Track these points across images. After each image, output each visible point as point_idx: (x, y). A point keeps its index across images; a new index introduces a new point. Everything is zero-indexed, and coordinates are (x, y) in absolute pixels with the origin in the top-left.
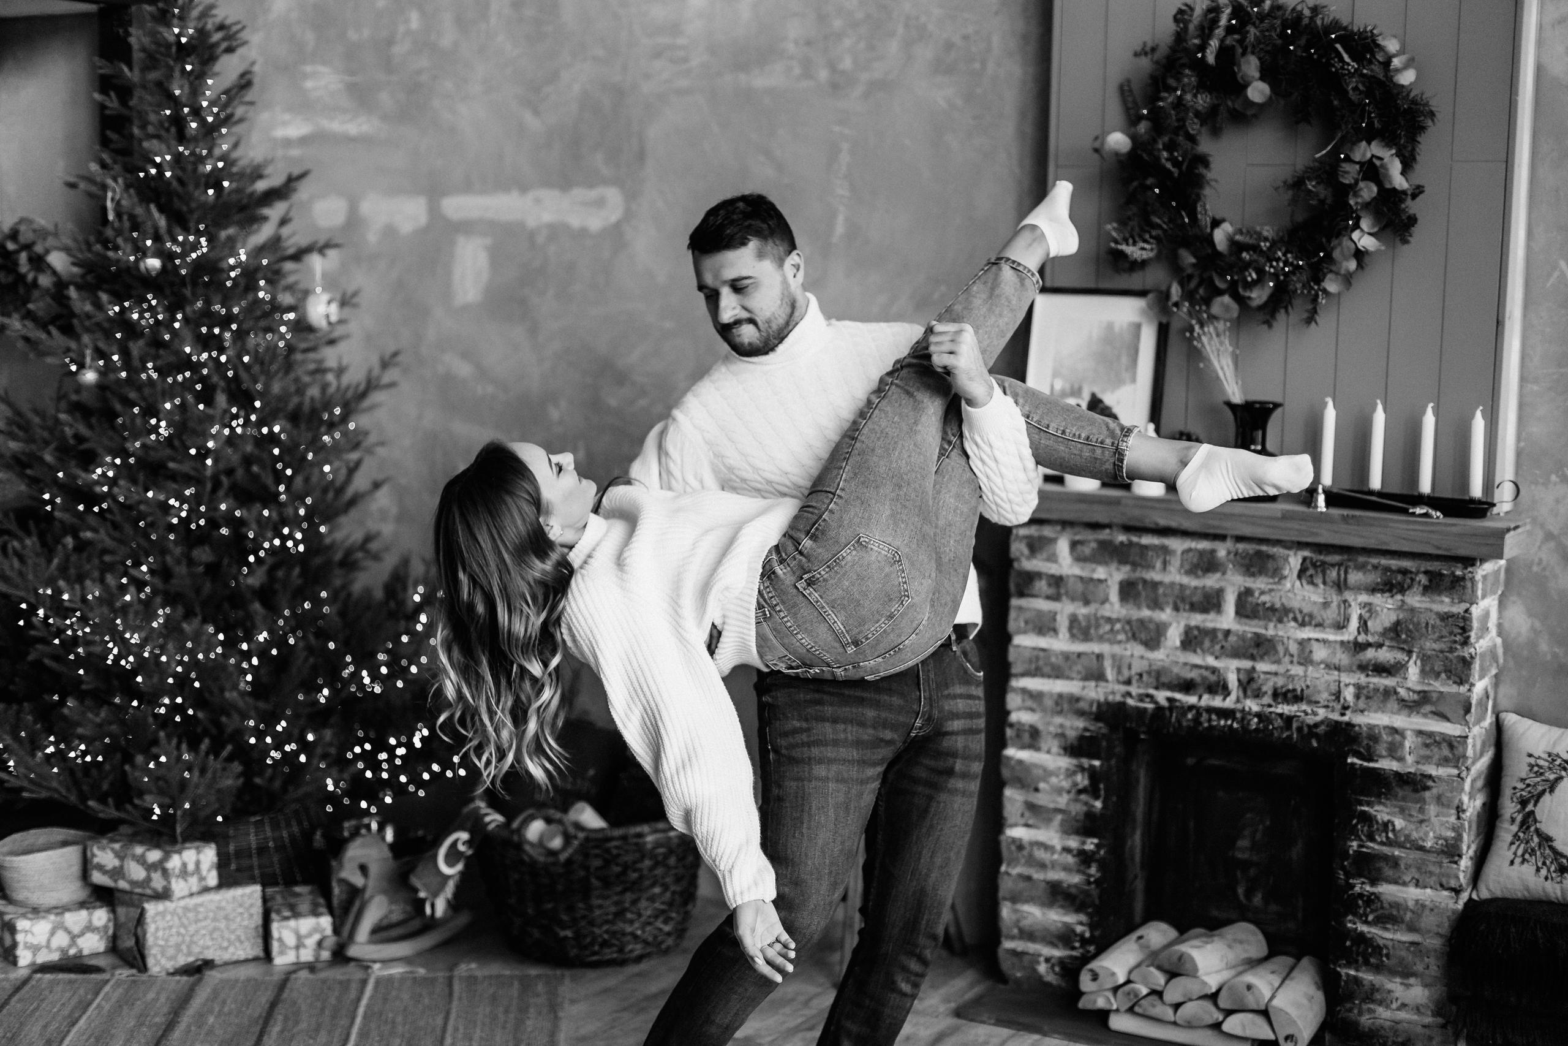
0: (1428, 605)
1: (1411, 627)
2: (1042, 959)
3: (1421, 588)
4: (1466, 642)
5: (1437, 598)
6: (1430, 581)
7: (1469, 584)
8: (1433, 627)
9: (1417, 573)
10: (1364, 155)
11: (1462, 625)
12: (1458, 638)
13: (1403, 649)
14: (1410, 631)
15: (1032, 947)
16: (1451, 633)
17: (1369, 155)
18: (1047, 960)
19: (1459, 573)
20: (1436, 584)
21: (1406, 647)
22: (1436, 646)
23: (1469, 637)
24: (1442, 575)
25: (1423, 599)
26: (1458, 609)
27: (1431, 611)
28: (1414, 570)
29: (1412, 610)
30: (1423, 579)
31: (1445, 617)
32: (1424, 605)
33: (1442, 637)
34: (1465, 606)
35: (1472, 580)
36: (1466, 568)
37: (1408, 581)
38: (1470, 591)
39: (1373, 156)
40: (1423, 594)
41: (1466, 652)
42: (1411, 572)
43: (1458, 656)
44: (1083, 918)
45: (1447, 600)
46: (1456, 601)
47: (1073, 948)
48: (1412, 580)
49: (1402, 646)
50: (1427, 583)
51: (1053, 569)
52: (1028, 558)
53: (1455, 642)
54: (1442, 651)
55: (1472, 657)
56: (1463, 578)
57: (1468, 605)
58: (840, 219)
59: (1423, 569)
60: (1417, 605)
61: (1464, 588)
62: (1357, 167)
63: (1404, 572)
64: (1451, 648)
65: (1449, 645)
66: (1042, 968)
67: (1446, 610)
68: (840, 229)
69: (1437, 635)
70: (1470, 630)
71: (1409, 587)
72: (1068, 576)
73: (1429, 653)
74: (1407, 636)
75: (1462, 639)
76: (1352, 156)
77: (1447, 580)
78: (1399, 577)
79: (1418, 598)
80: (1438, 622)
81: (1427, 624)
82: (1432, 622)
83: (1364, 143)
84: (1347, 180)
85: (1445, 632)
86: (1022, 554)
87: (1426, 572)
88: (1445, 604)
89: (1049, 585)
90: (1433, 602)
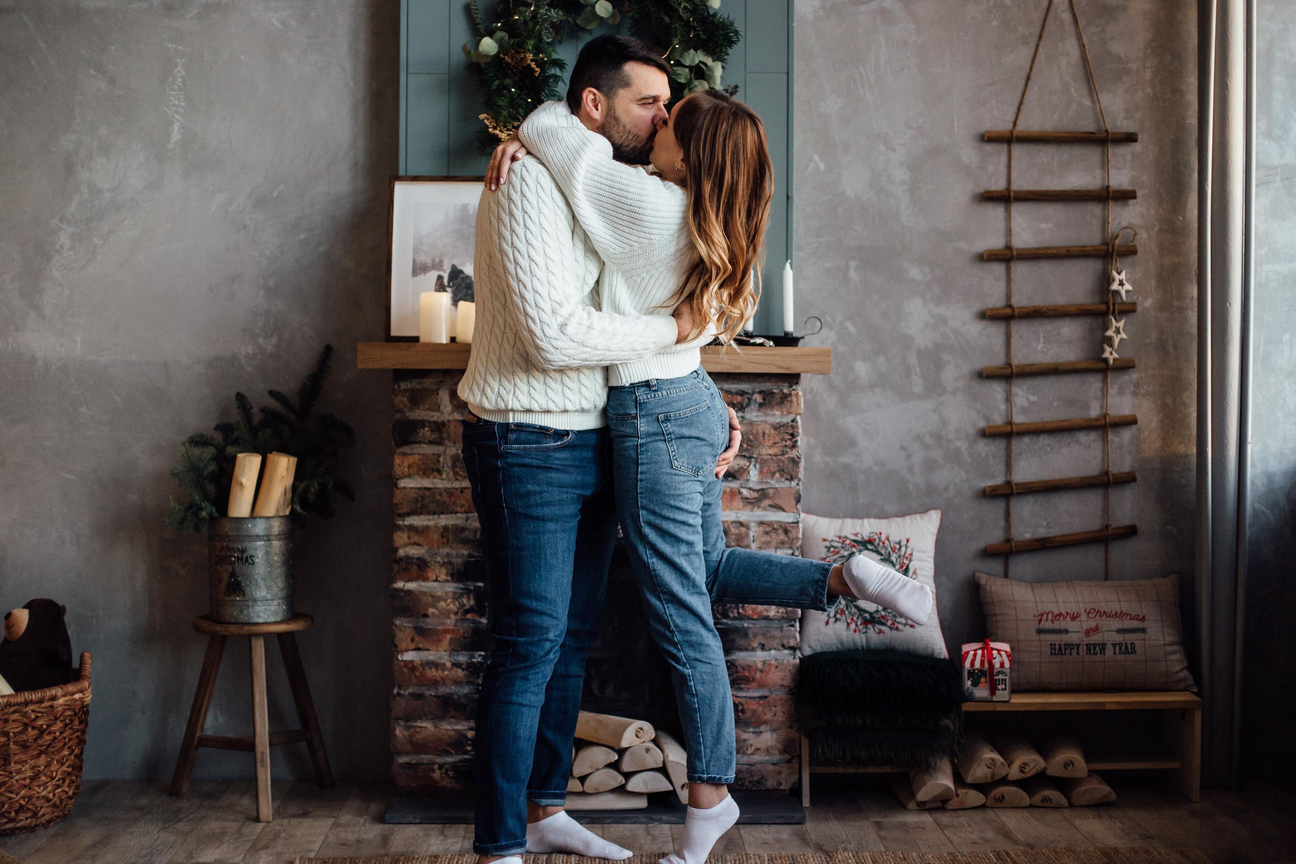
0: (763, 418)
1: (751, 437)
2: (436, 767)
3: (757, 406)
4: (794, 446)
5: (771, 412)
6: (764, 399)
7: (794, 399)
8: (769, 435)
9: (753, 393)
10: (693, 60)
11: (791, 432)
12: (789, 443)
13: (744, 456)
14: (751, 441)
15: (425, 758)
16: (783, 439)
17: (697, 61)
18: (441, 767)
19: (786, 391)
20: (768, 401)
21: (747, 454)
22: (771, 451)
23: (796, 441)
24: (773, 393)
25: (759, 414)
26: (787, 419)
27: (766, 422)
28: (750, 391)
29: (751, 423)
30: (758, 398)
31: (777, 427)
32: (760, 419)
33: (775, 443)
34: (791, 417)
35: (797, 395)
36: (791, 386)
37: (747, 400)
38: (796, 405)
39: (700, 62)
40: (759, 410)
41: (793, 454)
42: (747, 393)
43: (789, 457)
44: (472, 724)
45: (778, 413)
46: (785, 413)
47: (466, 752)
48: (749, 399)
49: (744, 454)
50: (762, 401)
51: (435, 416)
52: (411, 409)
53: (786, 446)
54: (776, 455)
55: (798, 457)
56: (790, 395)
57: (794, 416)
58: (176, 126)
59: (757, 390)
60: (755, 419)
61: (791, 402)
62: (687, 70)
63: (742, 393)
64: (783, 451)
65: (781, 449)
66: (437, 775)
67: (778, 421)
68: (176, 136)
69: (772, 442)
70: (797, 436)
71: (748, 405)
72: (449, 421)
73: (765, 457)
74: (748, 445)
75: (792, 444)
76: (683, 61)
77: (778, 397)
78: (739, 398)
79: (755, 414)
80: (773, 431)
81: (764, 433)
82: (767, 432)
83: (692, 51)
84: (682, 80)
85: (778, 440)
86: (405, 405)
87: (760, 392)
88: (776, 416)
89: (432, 431)
90: (766, 415)
